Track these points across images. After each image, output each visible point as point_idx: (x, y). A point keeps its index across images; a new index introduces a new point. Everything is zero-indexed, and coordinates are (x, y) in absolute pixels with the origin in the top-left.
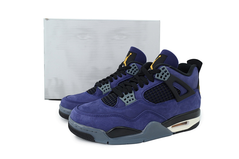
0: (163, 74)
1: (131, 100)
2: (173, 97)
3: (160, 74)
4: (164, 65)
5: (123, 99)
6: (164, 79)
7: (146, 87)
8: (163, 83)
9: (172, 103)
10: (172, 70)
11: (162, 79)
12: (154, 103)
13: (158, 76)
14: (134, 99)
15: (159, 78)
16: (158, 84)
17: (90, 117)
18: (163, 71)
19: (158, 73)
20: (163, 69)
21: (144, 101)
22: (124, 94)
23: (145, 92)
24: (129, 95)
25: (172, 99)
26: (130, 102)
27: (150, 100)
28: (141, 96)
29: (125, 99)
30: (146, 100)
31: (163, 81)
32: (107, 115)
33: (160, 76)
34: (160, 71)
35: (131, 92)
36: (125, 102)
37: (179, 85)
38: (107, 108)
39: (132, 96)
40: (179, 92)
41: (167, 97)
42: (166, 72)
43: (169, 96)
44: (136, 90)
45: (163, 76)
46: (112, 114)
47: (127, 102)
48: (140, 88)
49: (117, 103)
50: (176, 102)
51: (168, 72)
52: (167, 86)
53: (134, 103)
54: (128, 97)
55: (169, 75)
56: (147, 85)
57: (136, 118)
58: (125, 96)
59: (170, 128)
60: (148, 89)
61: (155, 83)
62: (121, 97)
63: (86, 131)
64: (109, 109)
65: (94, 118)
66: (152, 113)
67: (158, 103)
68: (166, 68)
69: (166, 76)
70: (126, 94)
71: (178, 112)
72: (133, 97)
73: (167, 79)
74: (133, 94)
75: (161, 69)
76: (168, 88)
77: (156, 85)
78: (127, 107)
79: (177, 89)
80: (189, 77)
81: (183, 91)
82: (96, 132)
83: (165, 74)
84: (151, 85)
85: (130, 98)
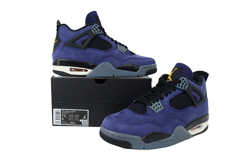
0: (183, 84)
1: (160, 108)
2: (192, 103)
3: (181, 84)
4: (183, 76)
5: (152, 107)
6: (184, 88)
7: (170, 96)
8: (183, 92)
9: (192, 109)
10: (189, 81)
11: (183, 88)
12: (178, 109)
13: (179, 86)
14: (162, 107)
15: (180, 87)
16: (179, 93)
17: (126, 125)
18: (183, 82)
19: (179, 83)
20: (183, 79)
21: (170, 108)
22: (152, 102)
23: (170, 101)
24: (157, 103)
25: (191, 105)
26: (158, 110)
27: (175, 107)
28: (167, 104)
29: (154, 108)
30: (172, 107)
31: (184, 90)
32: (141, 122)
33: (180, 86)
34: (180, 82)
35: (158, 101)
36: (154, 109)
37: (195, 93)
38: (138, 116)
39: (159, 104)
40: (196, 99)
41: (188, 104)
42: (185, 82)
43: (189, 103)
44: (162, 99)
45: (184, 86)
46: (146, 121)
47: (156, 110)
48: (165, 97)
49: (147, 112)
50: (194, 107)
51: (187, 82)
52: (187, 94)
53: (163, 111)
54: (156, 105)
55: (188, 85)
56: (171, 93)
57: (166, 123)
58: (154, 105)
59: (190, 131)
60: (172, 98)
61: (177, 92)
62: (150, 106)
63: (124, 139)
64: (141, 117)
65: (130, 125)
66: (178, 118)
67: (181, 109)
68: (185, 79)
69: (185, 86)
70: (154, 103)
71: (195, 116)
72: (161, 105)
73: (186, 88)
74: (160, 102)
75: (181, 79)
76: (188, 96)
77: (178, 94)
78: (157, 114)
79: (195, 97)
80: (201, 86)
81: (199, 98)
82: (134, 139)
83: (185, 84)
84: (174, 93)
85: (158, 106)
